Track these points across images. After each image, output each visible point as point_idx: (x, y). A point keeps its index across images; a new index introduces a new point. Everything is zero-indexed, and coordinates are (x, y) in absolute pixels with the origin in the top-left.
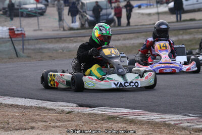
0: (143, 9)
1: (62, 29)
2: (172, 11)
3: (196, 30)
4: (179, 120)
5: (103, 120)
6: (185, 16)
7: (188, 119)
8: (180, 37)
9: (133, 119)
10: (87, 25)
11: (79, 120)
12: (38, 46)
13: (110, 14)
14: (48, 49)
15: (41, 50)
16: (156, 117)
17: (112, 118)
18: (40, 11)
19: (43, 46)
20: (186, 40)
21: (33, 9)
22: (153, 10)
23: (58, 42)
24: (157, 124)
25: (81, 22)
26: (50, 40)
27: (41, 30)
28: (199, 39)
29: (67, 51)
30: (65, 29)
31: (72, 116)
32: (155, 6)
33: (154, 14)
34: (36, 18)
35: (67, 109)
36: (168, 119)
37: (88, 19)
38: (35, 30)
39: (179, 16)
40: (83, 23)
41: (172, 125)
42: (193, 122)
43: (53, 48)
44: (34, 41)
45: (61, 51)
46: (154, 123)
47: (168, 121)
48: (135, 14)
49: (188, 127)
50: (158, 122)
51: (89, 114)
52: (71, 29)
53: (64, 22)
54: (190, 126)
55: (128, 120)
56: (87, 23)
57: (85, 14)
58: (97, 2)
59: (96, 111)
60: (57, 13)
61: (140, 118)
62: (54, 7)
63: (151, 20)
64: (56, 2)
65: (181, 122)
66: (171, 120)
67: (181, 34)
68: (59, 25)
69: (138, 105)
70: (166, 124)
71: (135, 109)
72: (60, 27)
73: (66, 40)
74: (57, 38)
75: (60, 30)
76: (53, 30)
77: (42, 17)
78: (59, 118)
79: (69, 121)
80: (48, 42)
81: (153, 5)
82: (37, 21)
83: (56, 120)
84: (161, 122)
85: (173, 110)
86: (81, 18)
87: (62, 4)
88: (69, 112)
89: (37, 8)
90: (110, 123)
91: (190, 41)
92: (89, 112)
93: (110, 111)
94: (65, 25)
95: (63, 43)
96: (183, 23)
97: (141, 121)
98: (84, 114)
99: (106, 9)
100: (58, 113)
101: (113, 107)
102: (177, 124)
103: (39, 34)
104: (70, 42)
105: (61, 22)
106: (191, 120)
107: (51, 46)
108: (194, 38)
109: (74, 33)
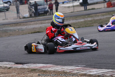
0: (65, 4)
1: (19, 18)
2: (82, 4)
3: (95, 14)
4: (72, 69)
5: (28, 72)
6: (89, 7)
7: (78, 69)
8: (86, 19)
9: (45, 70)
10: (33, 15)
11: (14, 72)
12: (4, 29)
13: (46, 8)
14: (10, 30)
15: (6, 31)
16: (59, 68)
17: (34, 70)
18: (6, 8)
19: (7, 28)
20: (89, 21)
21: (2, 7)
22: (71, 5)
23: (16, 25)
24: (59, 72)
25: (30, 14)
26: (11, 25)
27: (7, 19)
28: (96, 19)
29: (21, 31)
30: (21, 17)
31: (11, 70)
32: (72, 2)
33: (71, 7)
34: (4, 13)
35: (8, 66)
36: (66, 69)
37: (33, 11)
38: (4, 20)
39: (85, 7)
40: (31, 14)
41: (68, 72)
42: (80, 70)
43: (13, 29)
44: (3, 26)
45: (18, 31)
46: (57, 72)
47: (66, 70)
48: (61, 7)
49: (77, 73)
50: (60, 71)
51: (21, 68)
52: (24, 18)
53: (20, 14)
54: (78, 73)
55: (43, 71)
56: (33, 14)
57: (32, 9)
58: (35, 2)
59: (25, 66)
60: (15, 9)
61: (50, 69)
62: (14, 5)
63: (69, 10)
64: (15, 3)
65: (73, 70)
66: (68, 70)
67: (86, 18)
68: (17, 16)
69: (50, 62)
70: (64, 72)
71: (48, 64)
72: (18, 17)
73: (21, 24)
74: (16, 23)
75: (18, 19)
76: (14, 19)
77: (8, 12)
78: (3, 72)
79: (8, 73)
80: (11, 26)
81: (71, 2)
82: (4, 14)
83: (1, 73)
84: (62, 71)
85: (70, 63)
86: (30, 11)
87: (18, 4)
88: (10, 68)
89: (4, 7)
90: (32, 73)
91: (91, 21)
92: (21, 67)
93: (33, 66)
94: (20, 15)
95: (19, 26)
96: (87, 11)
97: (50, 71)
98: (18, 69)
99: (44, 5)
100: (3, 69)
101: (35, 63)
102: (71, 72)
103: (6, 21)
104: (23, 26)
105: (18, 14)
106: (80, 69)
107: (12, 28)
108: (94, 19)
109: (26, 20)
